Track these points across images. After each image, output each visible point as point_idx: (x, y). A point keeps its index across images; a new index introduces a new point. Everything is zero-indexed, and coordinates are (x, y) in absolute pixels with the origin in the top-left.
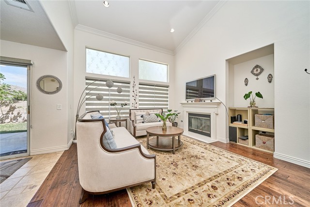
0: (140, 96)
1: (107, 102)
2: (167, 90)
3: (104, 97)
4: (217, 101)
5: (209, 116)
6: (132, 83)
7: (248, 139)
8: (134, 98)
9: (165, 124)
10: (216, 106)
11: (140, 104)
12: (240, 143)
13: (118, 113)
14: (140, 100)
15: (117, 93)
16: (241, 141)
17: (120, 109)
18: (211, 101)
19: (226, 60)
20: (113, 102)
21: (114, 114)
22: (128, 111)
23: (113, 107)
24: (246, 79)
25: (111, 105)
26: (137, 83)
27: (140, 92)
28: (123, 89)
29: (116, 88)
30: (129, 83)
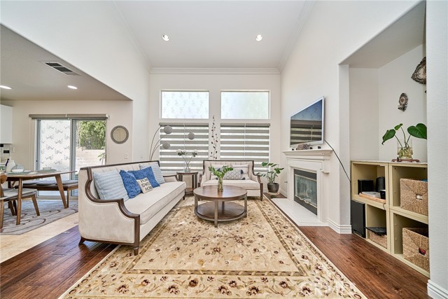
0: (222, 143)
1: (175, 151)
2: (268, 132)
3: (171, 145)
4: (326, 147)
5: (314, 176)
6: (211, 125)
7: (385, 233)
8: (213, 145)
9: (221, 183)
10: (322, 157)
11: (222, 154)
12: (371, 240)
13: (188, 165)
14: (222, 148)
15: (188, 140)
16: (374, 236)
17: (191, 159)
18: (319, 148)
19: (341, 64)
20: (180, 150)
21: (182, 165)
22: (202, 162)
23: (181, 157)
24: (403, 95)
25: (180, 154)
26: (217, 125)
27: (222, 137)
28: (195, 134)
29: (187, 134)
30: (208, 126)
